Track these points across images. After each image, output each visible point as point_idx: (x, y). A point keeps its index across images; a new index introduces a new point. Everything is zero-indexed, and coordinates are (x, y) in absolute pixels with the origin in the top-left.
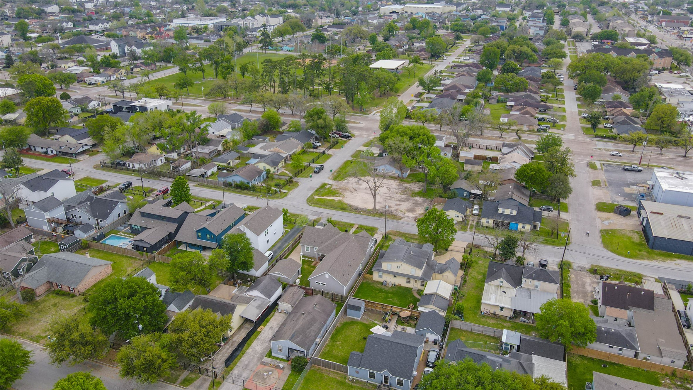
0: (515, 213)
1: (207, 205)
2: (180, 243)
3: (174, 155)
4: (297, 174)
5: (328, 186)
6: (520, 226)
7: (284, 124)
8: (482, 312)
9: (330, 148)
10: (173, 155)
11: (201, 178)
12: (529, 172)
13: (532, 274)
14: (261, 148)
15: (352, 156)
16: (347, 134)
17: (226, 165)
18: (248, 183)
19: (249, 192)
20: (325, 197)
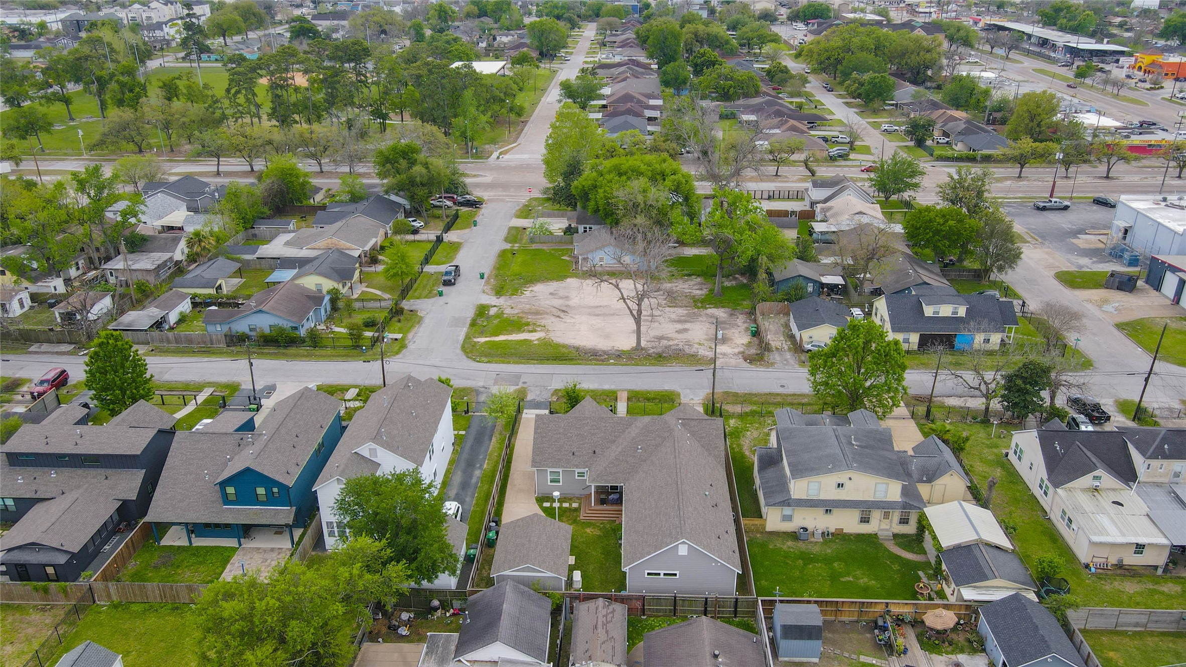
0: (962, 312)
1: (201, 398)
2: (162, 528)
3: (56, 285)
4: (405, 292)
5: (493, 311)
6: (979, 338)
7: (317, 190)
8: (1087, 566)
9: (448, 228)
10: (52, 284)
11: (156, 333)
12: (941, 221)
13: (1160, 447)
14: (287, 244)
15: (506, 240)
16: (468, 196)
17: (212, 291)
18: (296, 328)
19: (302, 350)
20: (502, 338)
